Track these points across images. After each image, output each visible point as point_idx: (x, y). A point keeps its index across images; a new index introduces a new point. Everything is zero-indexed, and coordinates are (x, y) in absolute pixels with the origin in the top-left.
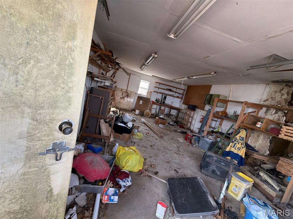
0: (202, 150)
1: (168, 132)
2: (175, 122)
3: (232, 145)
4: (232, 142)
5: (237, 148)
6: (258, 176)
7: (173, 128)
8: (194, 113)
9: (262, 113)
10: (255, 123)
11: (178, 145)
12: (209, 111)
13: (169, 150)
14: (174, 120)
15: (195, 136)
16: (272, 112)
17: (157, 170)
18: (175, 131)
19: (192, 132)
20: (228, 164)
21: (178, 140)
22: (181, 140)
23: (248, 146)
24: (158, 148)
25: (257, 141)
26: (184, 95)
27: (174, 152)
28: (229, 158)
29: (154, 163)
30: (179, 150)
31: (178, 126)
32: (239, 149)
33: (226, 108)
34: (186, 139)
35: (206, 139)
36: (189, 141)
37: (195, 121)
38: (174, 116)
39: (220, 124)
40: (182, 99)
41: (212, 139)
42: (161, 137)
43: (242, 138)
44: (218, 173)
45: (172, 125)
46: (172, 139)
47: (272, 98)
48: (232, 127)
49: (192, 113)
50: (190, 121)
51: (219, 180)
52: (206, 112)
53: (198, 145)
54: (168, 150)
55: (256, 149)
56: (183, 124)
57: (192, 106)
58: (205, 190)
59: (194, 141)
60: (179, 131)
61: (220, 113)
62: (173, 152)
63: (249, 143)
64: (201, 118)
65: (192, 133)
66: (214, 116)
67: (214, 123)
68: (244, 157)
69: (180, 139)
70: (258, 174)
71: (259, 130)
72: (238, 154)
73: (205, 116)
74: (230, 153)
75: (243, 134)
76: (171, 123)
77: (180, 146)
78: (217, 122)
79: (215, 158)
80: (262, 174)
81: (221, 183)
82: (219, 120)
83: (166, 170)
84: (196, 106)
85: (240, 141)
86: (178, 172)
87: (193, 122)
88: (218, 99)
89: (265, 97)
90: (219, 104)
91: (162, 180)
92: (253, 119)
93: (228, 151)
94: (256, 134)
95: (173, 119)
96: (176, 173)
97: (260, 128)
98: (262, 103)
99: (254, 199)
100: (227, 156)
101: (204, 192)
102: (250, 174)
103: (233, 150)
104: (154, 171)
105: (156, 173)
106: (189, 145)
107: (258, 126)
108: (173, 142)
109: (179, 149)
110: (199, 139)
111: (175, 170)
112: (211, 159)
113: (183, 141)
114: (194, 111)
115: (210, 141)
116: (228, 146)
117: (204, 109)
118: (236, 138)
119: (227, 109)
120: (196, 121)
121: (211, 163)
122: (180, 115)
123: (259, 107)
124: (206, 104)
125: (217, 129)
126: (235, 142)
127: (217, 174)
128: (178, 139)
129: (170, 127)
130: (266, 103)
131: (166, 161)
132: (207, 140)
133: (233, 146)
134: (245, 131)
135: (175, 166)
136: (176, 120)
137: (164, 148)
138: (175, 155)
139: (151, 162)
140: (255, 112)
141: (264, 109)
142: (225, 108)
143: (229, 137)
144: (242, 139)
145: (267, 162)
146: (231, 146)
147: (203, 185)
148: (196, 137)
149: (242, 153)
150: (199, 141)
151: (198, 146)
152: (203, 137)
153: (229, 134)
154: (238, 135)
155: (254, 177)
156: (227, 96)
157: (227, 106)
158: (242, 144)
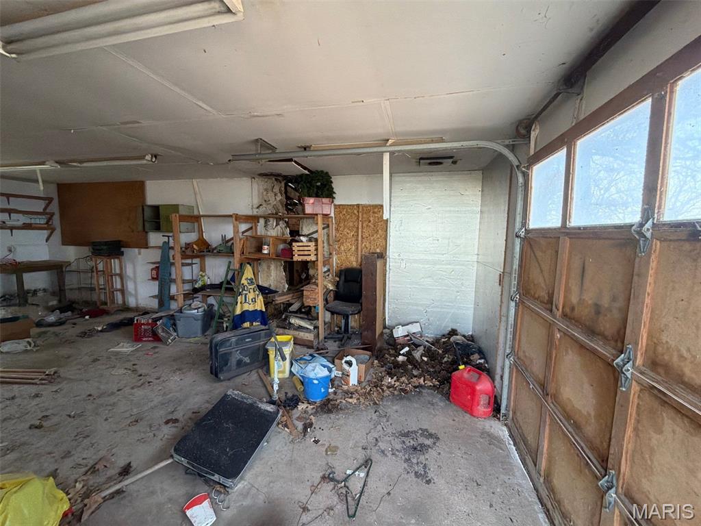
0: (192, 340)
1: (64, 351)
2: (62, 310)
3: (242, 298)
4: (240, 294)
5: (250, 300)
6: (290, 326)
7: (69, 331)
8: (120, 263)
9: (260, 229)
10: (260, 249)
11: (129, 365)
12: (166, 248)
13: (113, 393)
14: (51, 304)
15: (161, 318)
16: (273, 224)
17: (122, 463)
18: (84, 335)
19: (146, 313)
20: (254, 335)
21: (117, 353)
22: (126, 348)
23: (262, 290)
24: (69, 416)
25: (269, 276)
26: (52, 215)
27: (133, 388)
28: (247, 324)
29: (94, 457)
30: (141, 375)
31: (84, 317)
32: (254, 301)
33: (201, 232)
34: (138, 338)
35: (189, 312)
36: (150, 339)
37: (135, 283)
38: (45, 290)
39: (203, 269)
40: (53, 230)
41: (200, 306)
42: (52, 379)
43: (250, 280)
44: (247, 360)
45: (60, 323)
46: (95, 360)
47: (265, 201)
48: (229, 267)
49: (115, 263)
50: (119, 286)
51: (251, 371)
52: (159, 252)
53: (176, 334)
54: (109, 395)
55: (273, 288)
56: (98, 303)
57: (106, 245)
58: (250, 401)
59: (163, 330)
60: (100, 329)
61: (195, 246)
62: (127, 390)
63: (260, 284)
64: (152, 270)
65: (147, 316)
66: (184, 256)
67: (187, 271)
68: (264, 310)
69: (123, 347)
70: (290, 323)
71: (268, 258)
72: (256, 310)
73: (159, 260)
74: (245, 316)
75: (248, 273)
76: (52, 318)
77: (134, 365)
78: (194, 265)
79: (234, 340)
80: (293, 321)
81: (258, 372)
82: (196, 261)
83: (145, 441)
84: (120, 241)
85: (250, 287)
86: (176, 419)
87: (130, 286)
88: (179, 216)
89: (256, 202)
90: (184, 225)
91: (157, 467)
92: (254, 243)
93: (240, 313)
94: (264, 265)
95: (47, 302)
96: (174, 425)
97: (269, 254)
98: (255, 212)
99: (301, 359)
100: (242, 324)
101: (251, 405)
102: (281, 331)
103: (247, 307)
104: (113, 472)
105: (126, 471)
106: (155, 348)
107: (266, 252)
108: (104, 367)
109: (140, 373)
110: (172, 322)
111: (167, 422)
112: (228, 344)
113: (133, 347)
114: (120, 257)
115: (200, 313)
116: (237, 305)
117: (147, 244)
118: (243, 284)
119: (204, 234)
120: (139, 280)
121: (231, 352)
122: (71, 281)
123: (253, 219)
124: (147, 232)
125: (200, 282)
126: (244, 292)
127: (246, 364)
128: (112, 352)
129: (56, 335)
130: (261, 211)
131: (128, 423)
132: (193, 314)
133: (244, 301)
134: (248, 265)
135: (160, 415)
136: (60, 301)
137: (92, 398)
138: (139, 393)
139: (82, 462)
140: (251, 228)
141: (262, 221)
142: (199, 232)
143: (229, 287)
144: (252, 282)
145: (293, 301)
146: (241, 303)
147: (242, 398)
148: (165, 320)
149: (260, 305)
150: (174, 324)
151: (178, 336)
152: (180, 311)
153: (228, 283)
154: (244, 278)
155: (286, 331)
156: (193, 204)
157: (200, 227)
158: (254, 291)
